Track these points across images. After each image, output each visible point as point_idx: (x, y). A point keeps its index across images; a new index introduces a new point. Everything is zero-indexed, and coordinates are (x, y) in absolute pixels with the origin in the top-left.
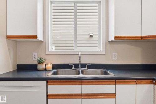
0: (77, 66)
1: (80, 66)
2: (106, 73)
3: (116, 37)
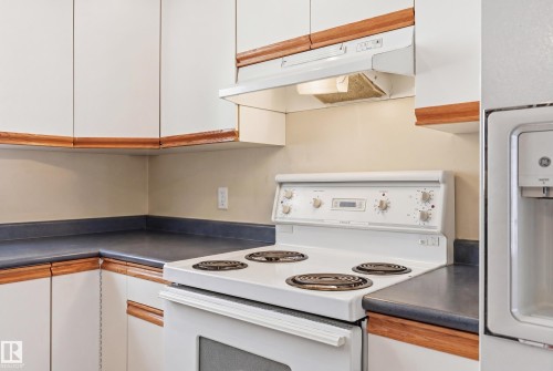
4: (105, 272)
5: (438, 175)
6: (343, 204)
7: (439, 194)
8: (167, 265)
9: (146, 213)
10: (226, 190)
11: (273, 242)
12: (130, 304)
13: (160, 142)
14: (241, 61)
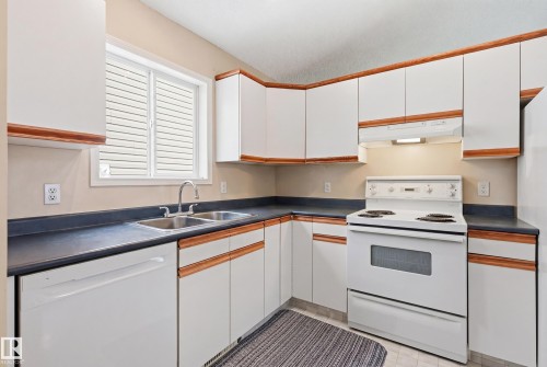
0: (173, 209)
1: (180, 208)
2: (226, 216)
3: (243, 157)
4: (295, 222)
5: (459, 177)
6: (406, 190)
7: (459, 186)
8: (348, 216)
9: (274, 195)
10: (329, 184)
11: (364, 208)
12: (314, 235)
13: (304, 161)
14: (361, 125)
